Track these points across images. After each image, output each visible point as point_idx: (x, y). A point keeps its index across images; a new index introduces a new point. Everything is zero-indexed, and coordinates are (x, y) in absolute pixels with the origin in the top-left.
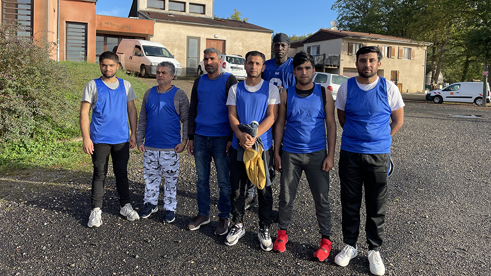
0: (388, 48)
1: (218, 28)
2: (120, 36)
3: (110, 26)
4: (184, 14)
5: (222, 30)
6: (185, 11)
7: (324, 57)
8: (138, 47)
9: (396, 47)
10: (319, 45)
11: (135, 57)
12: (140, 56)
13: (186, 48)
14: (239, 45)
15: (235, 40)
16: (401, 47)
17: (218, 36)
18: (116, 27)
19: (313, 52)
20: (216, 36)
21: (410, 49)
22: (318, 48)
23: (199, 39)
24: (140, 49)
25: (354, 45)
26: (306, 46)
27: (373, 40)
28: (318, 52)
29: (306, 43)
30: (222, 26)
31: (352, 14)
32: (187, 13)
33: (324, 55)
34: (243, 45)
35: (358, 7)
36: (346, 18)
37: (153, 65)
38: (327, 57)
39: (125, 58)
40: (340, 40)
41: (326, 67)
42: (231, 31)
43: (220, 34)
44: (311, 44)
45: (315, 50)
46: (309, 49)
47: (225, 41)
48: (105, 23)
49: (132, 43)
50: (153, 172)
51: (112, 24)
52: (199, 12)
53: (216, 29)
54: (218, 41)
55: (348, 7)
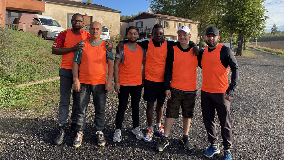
0: (179, 24)
1: (87, 8)
2: (21, 11)
3: (14, 4)
5: (90, 10)
7: (146, 28)
8: (36, 19)
9: (183, 24)
10: (143, 21)
11: (34, 26)
12: (38, 25)
13: (66, 21)
14: (101, 20)
15: (98, 17)
16: (186, 24)
17: (87, 13)
18: (18, 5)
19: (139, 26)
20: (86, 14)
21: (190, 25)
22: (142, 23)
24: (38, 20)
25: (162, 22)
26: (135, 21)
28: (142, 25)
30: (90, 7)
33: (146, 27)
34: (103, 19)
35: (161, 0)
37: (48, 31)
38: (148, 29)
39: (26, 26)
40: (155, 19)
41: (147, 34)
42: (95, 11)
43: (89, 12)
44: (138, 21)
45: (140, 25)
46: (137, 23)
47: (92, 17)
48: (11, 2)
49: (32, 16)
51: (15, 3)
54: (87, 17)
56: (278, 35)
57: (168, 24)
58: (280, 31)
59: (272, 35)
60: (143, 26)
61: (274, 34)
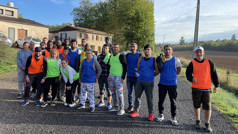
0: (97, 36)
4: (2, 15)
5: (26, 25)
6: (2, 14)
9: (100, 36)
10: (67, 33)
13: (8, 33)
15: (32, 30)
16: (102, 36)
19: (63, 36)
20: (23, 28)
23: (14, 29)
25: (83, 34)
26: (60, 33)
27: (91, 32)
29: (60, 31)
30: (25, 23)
31: (80, 18)
32: (4, 15)
34: (36, 32)
35: (83, 15)
36: (77, 20)
38: (71, 39)
42: (30, 26)
43: (25, 27)
44: (62, 32)
45: (65, 35)
47: (27, 30)
50: (84, 91)
52: (10, 15)
53: (23, 25)
54: (24, 30)
55: (78, 14)
56: (185, 46)
57: (88, 36)
58: (187, 43)
59: (180, 46)
60: (66, 37)
61: (182, 45)
